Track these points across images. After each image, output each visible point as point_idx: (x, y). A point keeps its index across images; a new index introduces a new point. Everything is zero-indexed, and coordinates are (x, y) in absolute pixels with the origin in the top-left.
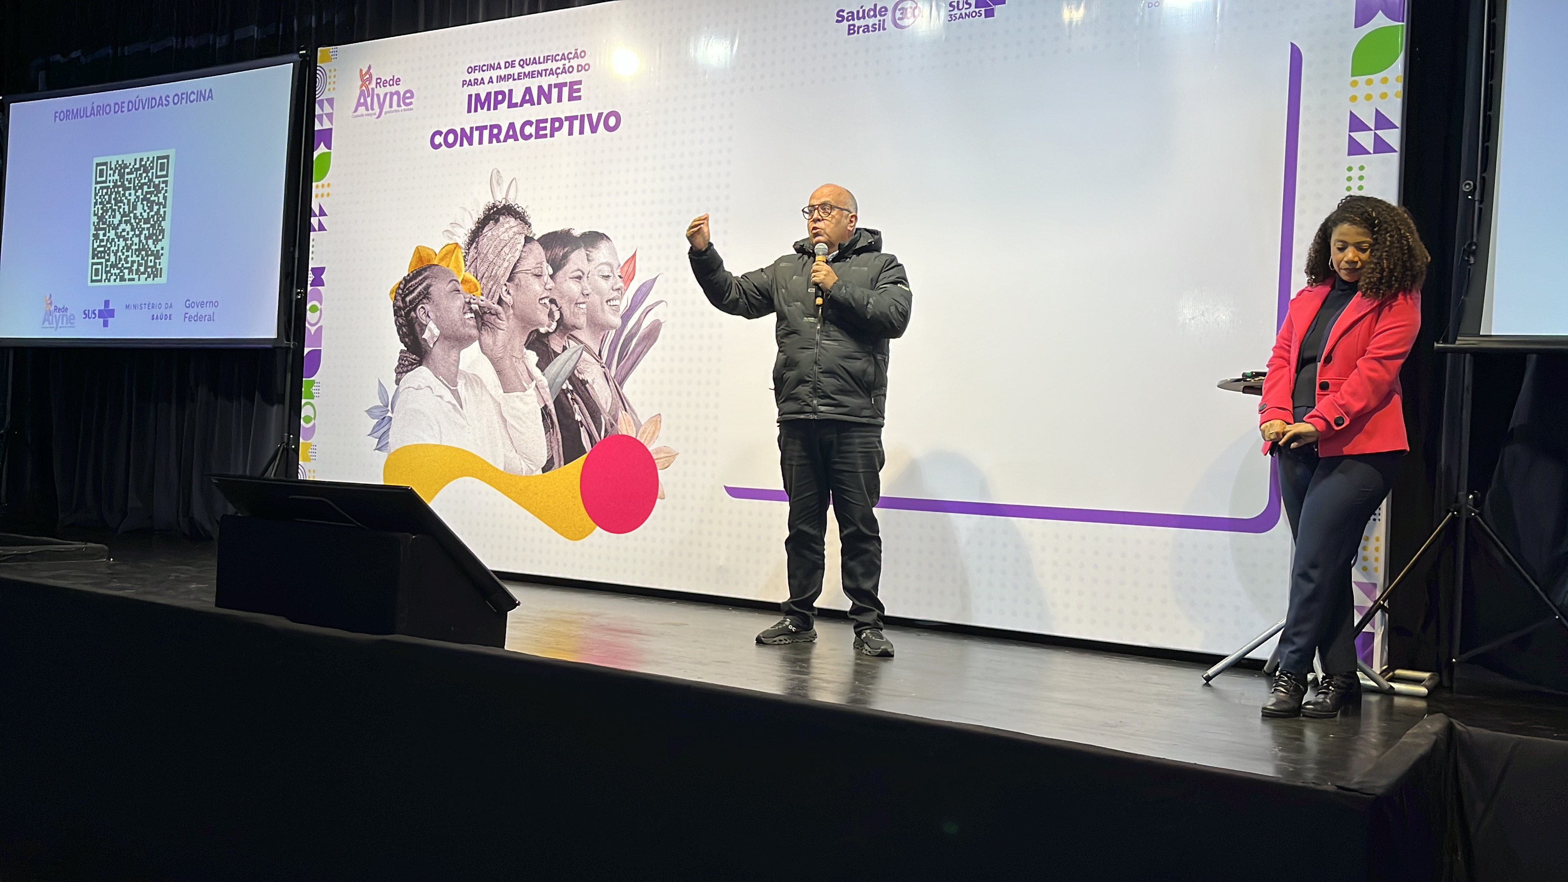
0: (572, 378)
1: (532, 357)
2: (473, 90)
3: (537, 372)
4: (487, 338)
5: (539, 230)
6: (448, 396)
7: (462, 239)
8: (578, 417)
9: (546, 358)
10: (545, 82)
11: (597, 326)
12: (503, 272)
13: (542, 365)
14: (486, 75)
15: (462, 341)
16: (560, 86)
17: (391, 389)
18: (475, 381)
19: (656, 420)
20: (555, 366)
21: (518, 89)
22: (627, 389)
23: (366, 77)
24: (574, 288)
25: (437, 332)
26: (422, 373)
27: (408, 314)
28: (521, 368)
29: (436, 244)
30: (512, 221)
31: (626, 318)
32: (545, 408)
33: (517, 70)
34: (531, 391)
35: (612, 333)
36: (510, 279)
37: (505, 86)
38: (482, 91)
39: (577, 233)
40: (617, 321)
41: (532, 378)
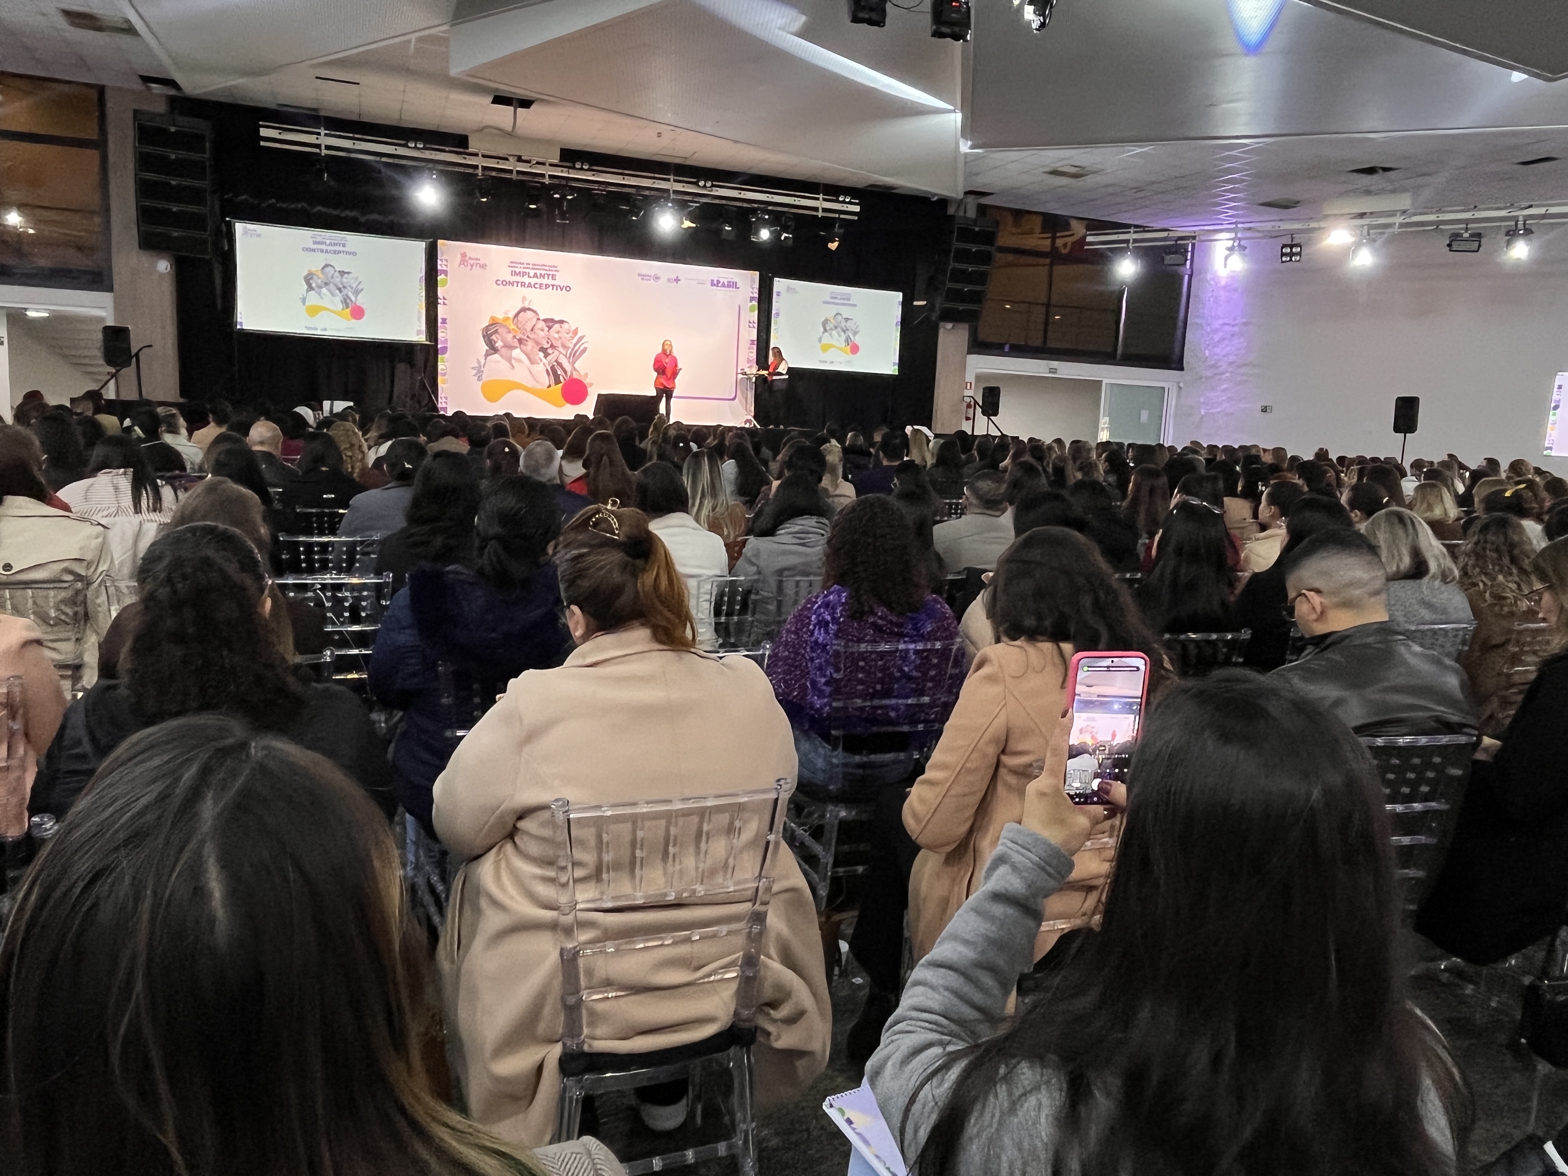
0: (556, 361)
1: (541, 355)
2: (513, 269)
3: (544, 359)
4: (522, 346)
5: (542, 317)
6: (508, 364)
7: (511, 315)
8: (559, 373)
9: (546, 355)
10: (543, 272)
11: (564, 346)
12: (529, 328)
13: (546, 357)
14: (519, 266)
15: (512, 348)
16: (548, 275)
17: (483, 361)
18: (519, 361)
19: (586, 375)
20: (549, 358)
21: (532, 273)
22: (576, 365)
23: (464, 255)
24: (556, 336)
25: (502, 344)
26: (496, 357)
27: (489, 338)
28: (537, 358)
29: (500, 316)
30: (531, 312)
31: (575, 345)
32: (547, 370)
33: (531, 266)
34: (541, 364)
35: (570, 350)
36: (532, 330)
37: (527, 271)
38: (518, 270)
39: (557, 319)
40: (572, 346)
41: (541, 360)
